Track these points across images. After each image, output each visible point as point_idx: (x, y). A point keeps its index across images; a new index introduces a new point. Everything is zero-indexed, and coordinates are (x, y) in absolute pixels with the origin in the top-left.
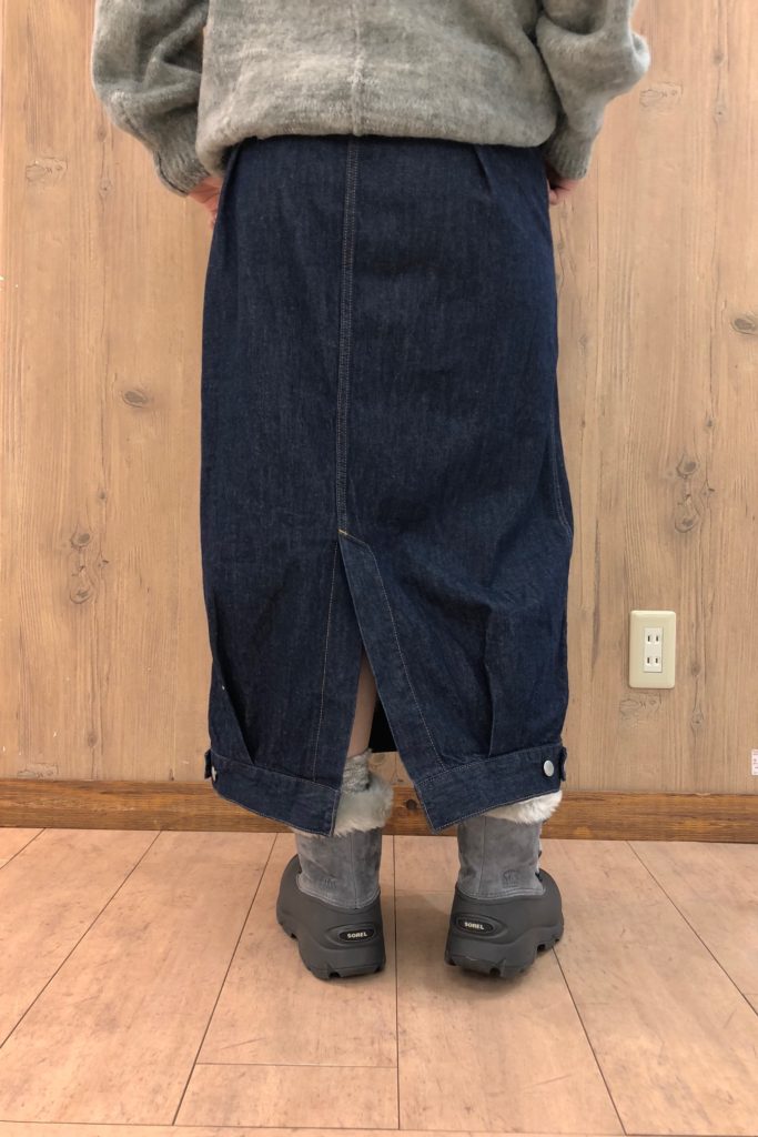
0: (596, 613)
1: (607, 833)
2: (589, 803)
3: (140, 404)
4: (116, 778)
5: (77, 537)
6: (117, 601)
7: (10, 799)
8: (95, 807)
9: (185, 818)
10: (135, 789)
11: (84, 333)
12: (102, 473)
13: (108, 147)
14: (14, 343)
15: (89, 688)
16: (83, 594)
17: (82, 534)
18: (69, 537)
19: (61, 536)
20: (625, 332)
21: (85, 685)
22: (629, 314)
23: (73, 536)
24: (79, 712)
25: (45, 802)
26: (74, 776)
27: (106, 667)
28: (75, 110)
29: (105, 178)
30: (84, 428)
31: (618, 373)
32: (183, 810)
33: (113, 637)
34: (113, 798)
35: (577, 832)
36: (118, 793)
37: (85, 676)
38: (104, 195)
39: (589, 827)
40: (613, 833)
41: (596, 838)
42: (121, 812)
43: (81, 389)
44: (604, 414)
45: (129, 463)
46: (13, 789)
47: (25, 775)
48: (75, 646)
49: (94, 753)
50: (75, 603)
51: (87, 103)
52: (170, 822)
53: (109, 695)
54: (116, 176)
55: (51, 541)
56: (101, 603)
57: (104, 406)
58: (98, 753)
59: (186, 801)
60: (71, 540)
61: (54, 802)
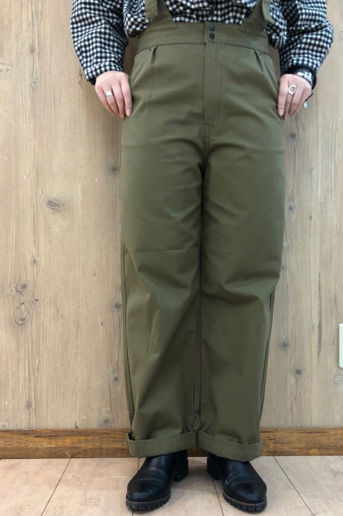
0: (320, 325)
1: (328, 452)
2: (318, 434)
3: (56, 208)
4: (43, 428)
5: (19, 286)
6: (43, 323)
8: (31, 445)
9: (85, 450)
10: (54, 434)
11: (23, 166)
12: (34, 248)
13: (36, 58)
15: (27, 375)
16: (23, 319)
17: (22, 284)
18: (15, 286)
19: (10, 286)
20: (333, 166)
21: (25, 373)
22: (335, 156)
23: (17, 285)
24: (21, 389)
26: (19, 427)
27: (37, 362)
28: (16, 36)
29: (35, 76)
30: (23, 222)
31: (330, 190)
32: (83, 445)
33: (41, 344)
34: (41, 439)
35: (312, 451)
36: (45, 437)
37: (24, 367)
38: (34, 86)
39: (318, 449)
40: (332, 452)
41: (321, 454)
42: (47, 448)
43: (21, 199)
44: (322, 212)
45: (50, 242)
48: (18, 350)
49: (30, 414)
50: (19, 325)
51: (24, 33)
52: (75, 454)
53: (39, 378)
54: (41, 75)
55: (4, 289)
56: (34, 325)
57: (35, 209)
58: (33, 413)
59: (85, 440)
60: (16, 288)
61: (7, 443)
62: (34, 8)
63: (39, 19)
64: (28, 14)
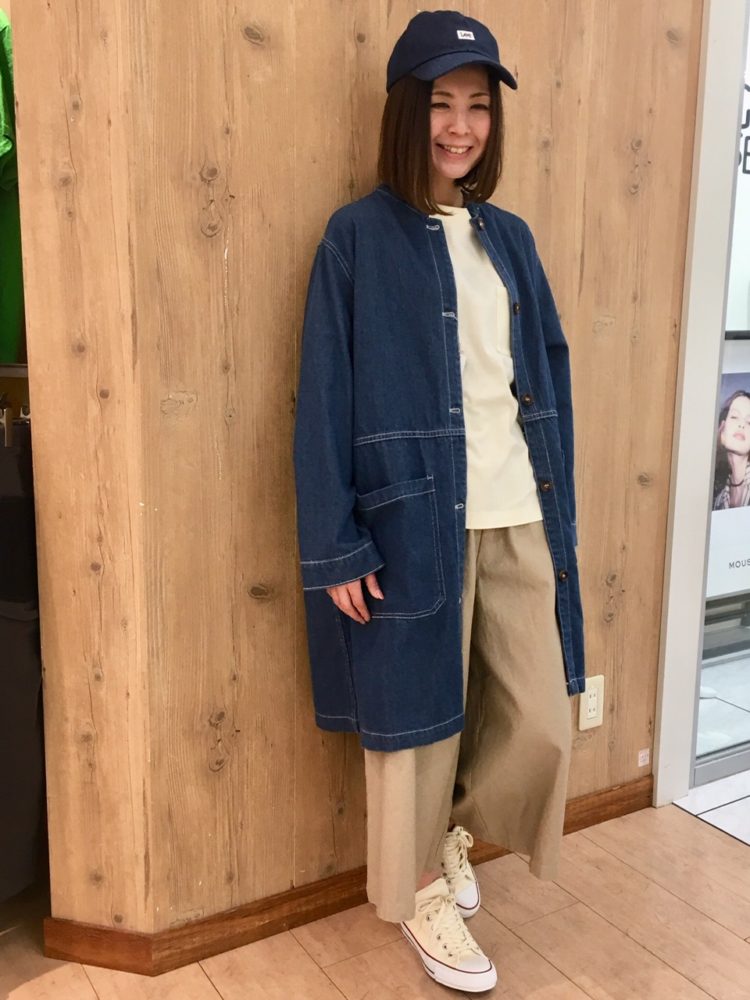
3: (264, 596)
4: (250, 901)
5: (214, 716)
6: (247, 761)
7: (169, 948)
8: (239, 930)
10: (268, 904)
11: (215, 543)
12: (233, 659)
13: (232, 380)
14: (155, 561)
15: (227, 834)
16: (219, 763)
17: (218, 713)
18: (208, 718)
19: (201, 719)
21: (224, 836)
23: (211, 717)
24: (219, 860)
25: (197, 941)
26: (218, 910)
27: (240, 815)
28: (202, 347)
29: (230, 407)
30: (218, 625)
32: (304, 909)
33: (246, 790)
34: (250, 918)
36: (255, 914)
37: (223, 828)
38: (229, 421)
42: (259, 927)
43: (215, 592)
45: (255, 647)
46: (170, 940)
47: (176, 924)
48: (214, 807)
49: (232, 887)
50: (214, 771)
51: (213, 341)
52: (295, 921)
53: (244, 837)
54: (238, 403)
55: (193, 725)
56: (235, 766)
57: (234, 602)
58: (236, 887)
59: (307, 901)
60: (209, 721)
61: (206, 938)
62: (226, 305)
63: (235, 319)
64: (218, 311)
